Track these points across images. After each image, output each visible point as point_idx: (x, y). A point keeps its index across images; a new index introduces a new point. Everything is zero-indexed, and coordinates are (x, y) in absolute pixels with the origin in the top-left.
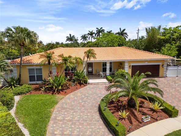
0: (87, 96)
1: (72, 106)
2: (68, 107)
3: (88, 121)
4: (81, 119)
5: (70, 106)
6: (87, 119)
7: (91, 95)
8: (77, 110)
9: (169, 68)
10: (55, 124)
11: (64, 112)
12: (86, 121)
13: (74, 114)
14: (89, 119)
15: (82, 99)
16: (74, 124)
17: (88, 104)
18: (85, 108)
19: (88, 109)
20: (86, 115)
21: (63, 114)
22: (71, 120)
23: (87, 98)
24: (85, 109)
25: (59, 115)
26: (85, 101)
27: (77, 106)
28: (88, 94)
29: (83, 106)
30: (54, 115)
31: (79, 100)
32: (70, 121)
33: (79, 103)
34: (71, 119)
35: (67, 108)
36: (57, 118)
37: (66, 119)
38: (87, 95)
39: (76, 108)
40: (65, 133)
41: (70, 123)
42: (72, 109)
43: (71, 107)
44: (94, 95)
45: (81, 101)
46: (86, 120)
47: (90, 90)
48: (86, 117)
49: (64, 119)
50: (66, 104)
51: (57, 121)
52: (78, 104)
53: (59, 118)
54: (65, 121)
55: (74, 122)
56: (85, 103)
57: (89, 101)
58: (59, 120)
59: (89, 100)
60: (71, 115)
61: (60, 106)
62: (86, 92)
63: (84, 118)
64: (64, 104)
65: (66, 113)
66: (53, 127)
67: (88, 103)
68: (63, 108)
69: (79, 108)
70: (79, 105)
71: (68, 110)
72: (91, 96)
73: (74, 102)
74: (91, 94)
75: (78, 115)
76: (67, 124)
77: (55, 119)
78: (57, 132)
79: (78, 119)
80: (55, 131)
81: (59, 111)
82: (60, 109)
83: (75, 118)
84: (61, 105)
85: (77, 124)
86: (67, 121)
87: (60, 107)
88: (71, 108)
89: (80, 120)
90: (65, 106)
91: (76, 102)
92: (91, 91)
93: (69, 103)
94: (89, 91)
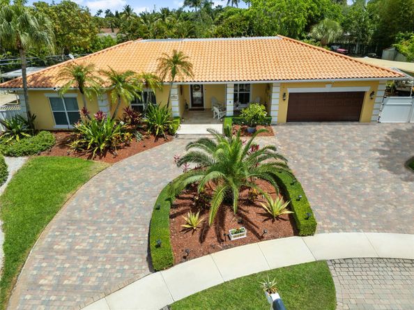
0: (128, 189)
1: (93, 213)
2: (85, 218)
3: (127, 253)
4: (113, 248)
5: (89, 215)
6: (126, 248)
7: (136, 186)
8: (106, 225)
9: (389, 100)
10: (47, 261)
11: (74, 231)
12: (124, 252)
13: (98, 234)
14: (130, 248)
15: (116, 195)
16: (94, 260)
17: (129, 210)
18: (125, 218)
19: (131, 222)
20: (124, 239)
21: (70, 237)
22: (89, 250)
23: (129, 193)
24: (123, 222)
25: (60, 240)
26: (123, 202)
27: (105, 214)
28: (130, 183)
29: (119, 214)
30: (49, 240)
31: (109, 200)
32: (85, 252)
33: (111, 207)
34: (88, 248)
35: (81, 221)
36: (55, 247)
37: (77, 247)
38: (126, 185)
39: (102, 220)
40: (66, 282)
41: (85, 258)
42: (94, 223)
43: (90, 218)
44: (143, 184)
45: (113, 202)
46: (122, 249)
47: (132, 172)
48: (125, 242)
49: (71, 249)
50: (80, 211)
51: (54, 254)
52: (108, 209)
53: (60, 247)
54: (74, 254)
55: (95, 255)
56: (123, 207)
57: (131, 200)
58: (57, 252)
59: (131, 197)
60: (91, 238)
61: (67, 216)
62: (124, 177)
63: (120, 245)
64: (76, 211)
65: (78, 234)
66: (40, 268)
67: (130, 205)
68: (72, 221)
69: (108, 220)
70: (108, 212)
71: (84, 224)
72: (136, 188)
73: (98, 205)
74: (136, 183)
75: (107, 238)
76: (76, 261)
77: (50, 248)
78: (46, 279)
79: (105, 248)
80: (42, 277)
81: (62, 230)
82: (65, 224)
83: (97, 246)
84: (68, 213)
85: (101, 259)
86: (79, 254)
87: (65, 218)
88: (91, 221)
89: (109, 250)
90: (77, 216)
91: (102, 204)
92: (135, 175)
93: (85, 207)
94: (131, 174)
